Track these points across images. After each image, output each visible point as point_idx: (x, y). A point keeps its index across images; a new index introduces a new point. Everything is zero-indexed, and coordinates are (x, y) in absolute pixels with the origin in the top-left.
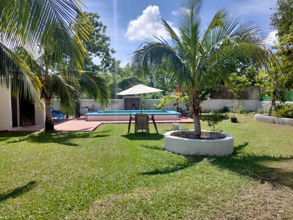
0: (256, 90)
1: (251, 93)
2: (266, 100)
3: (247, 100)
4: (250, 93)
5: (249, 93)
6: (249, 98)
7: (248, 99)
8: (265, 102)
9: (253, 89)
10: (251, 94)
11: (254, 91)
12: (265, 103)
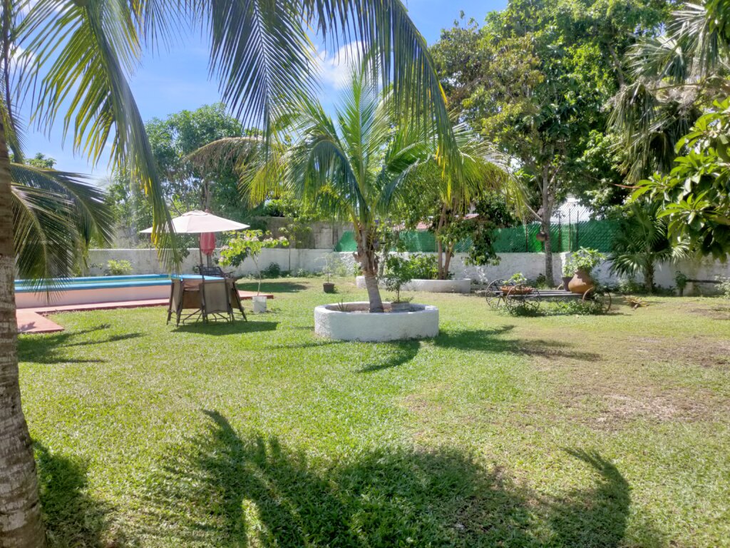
0: (328, 230)
1: (318, 234)
2: (348, 250)
3: (313, 250)
4: (317, 236)
5: (315, 234)
6: (316, 246)
7: (315, 248)
8: (345, 253)
9: (323, 228)
10: (319, 238)
11: (325, 231)
12: (346, 255)
